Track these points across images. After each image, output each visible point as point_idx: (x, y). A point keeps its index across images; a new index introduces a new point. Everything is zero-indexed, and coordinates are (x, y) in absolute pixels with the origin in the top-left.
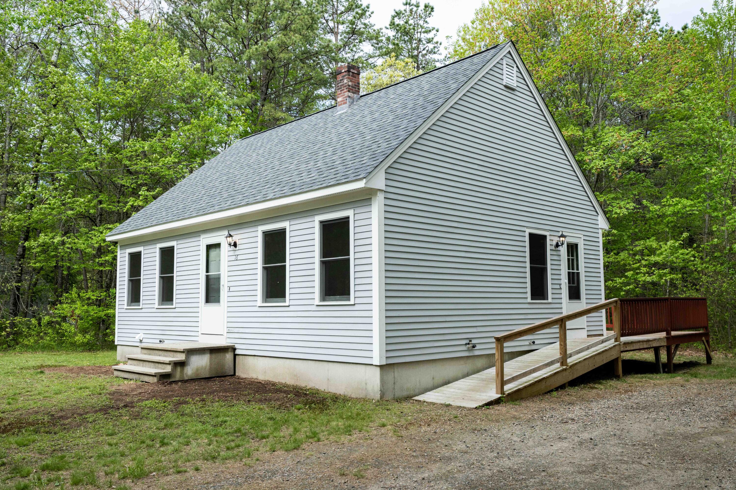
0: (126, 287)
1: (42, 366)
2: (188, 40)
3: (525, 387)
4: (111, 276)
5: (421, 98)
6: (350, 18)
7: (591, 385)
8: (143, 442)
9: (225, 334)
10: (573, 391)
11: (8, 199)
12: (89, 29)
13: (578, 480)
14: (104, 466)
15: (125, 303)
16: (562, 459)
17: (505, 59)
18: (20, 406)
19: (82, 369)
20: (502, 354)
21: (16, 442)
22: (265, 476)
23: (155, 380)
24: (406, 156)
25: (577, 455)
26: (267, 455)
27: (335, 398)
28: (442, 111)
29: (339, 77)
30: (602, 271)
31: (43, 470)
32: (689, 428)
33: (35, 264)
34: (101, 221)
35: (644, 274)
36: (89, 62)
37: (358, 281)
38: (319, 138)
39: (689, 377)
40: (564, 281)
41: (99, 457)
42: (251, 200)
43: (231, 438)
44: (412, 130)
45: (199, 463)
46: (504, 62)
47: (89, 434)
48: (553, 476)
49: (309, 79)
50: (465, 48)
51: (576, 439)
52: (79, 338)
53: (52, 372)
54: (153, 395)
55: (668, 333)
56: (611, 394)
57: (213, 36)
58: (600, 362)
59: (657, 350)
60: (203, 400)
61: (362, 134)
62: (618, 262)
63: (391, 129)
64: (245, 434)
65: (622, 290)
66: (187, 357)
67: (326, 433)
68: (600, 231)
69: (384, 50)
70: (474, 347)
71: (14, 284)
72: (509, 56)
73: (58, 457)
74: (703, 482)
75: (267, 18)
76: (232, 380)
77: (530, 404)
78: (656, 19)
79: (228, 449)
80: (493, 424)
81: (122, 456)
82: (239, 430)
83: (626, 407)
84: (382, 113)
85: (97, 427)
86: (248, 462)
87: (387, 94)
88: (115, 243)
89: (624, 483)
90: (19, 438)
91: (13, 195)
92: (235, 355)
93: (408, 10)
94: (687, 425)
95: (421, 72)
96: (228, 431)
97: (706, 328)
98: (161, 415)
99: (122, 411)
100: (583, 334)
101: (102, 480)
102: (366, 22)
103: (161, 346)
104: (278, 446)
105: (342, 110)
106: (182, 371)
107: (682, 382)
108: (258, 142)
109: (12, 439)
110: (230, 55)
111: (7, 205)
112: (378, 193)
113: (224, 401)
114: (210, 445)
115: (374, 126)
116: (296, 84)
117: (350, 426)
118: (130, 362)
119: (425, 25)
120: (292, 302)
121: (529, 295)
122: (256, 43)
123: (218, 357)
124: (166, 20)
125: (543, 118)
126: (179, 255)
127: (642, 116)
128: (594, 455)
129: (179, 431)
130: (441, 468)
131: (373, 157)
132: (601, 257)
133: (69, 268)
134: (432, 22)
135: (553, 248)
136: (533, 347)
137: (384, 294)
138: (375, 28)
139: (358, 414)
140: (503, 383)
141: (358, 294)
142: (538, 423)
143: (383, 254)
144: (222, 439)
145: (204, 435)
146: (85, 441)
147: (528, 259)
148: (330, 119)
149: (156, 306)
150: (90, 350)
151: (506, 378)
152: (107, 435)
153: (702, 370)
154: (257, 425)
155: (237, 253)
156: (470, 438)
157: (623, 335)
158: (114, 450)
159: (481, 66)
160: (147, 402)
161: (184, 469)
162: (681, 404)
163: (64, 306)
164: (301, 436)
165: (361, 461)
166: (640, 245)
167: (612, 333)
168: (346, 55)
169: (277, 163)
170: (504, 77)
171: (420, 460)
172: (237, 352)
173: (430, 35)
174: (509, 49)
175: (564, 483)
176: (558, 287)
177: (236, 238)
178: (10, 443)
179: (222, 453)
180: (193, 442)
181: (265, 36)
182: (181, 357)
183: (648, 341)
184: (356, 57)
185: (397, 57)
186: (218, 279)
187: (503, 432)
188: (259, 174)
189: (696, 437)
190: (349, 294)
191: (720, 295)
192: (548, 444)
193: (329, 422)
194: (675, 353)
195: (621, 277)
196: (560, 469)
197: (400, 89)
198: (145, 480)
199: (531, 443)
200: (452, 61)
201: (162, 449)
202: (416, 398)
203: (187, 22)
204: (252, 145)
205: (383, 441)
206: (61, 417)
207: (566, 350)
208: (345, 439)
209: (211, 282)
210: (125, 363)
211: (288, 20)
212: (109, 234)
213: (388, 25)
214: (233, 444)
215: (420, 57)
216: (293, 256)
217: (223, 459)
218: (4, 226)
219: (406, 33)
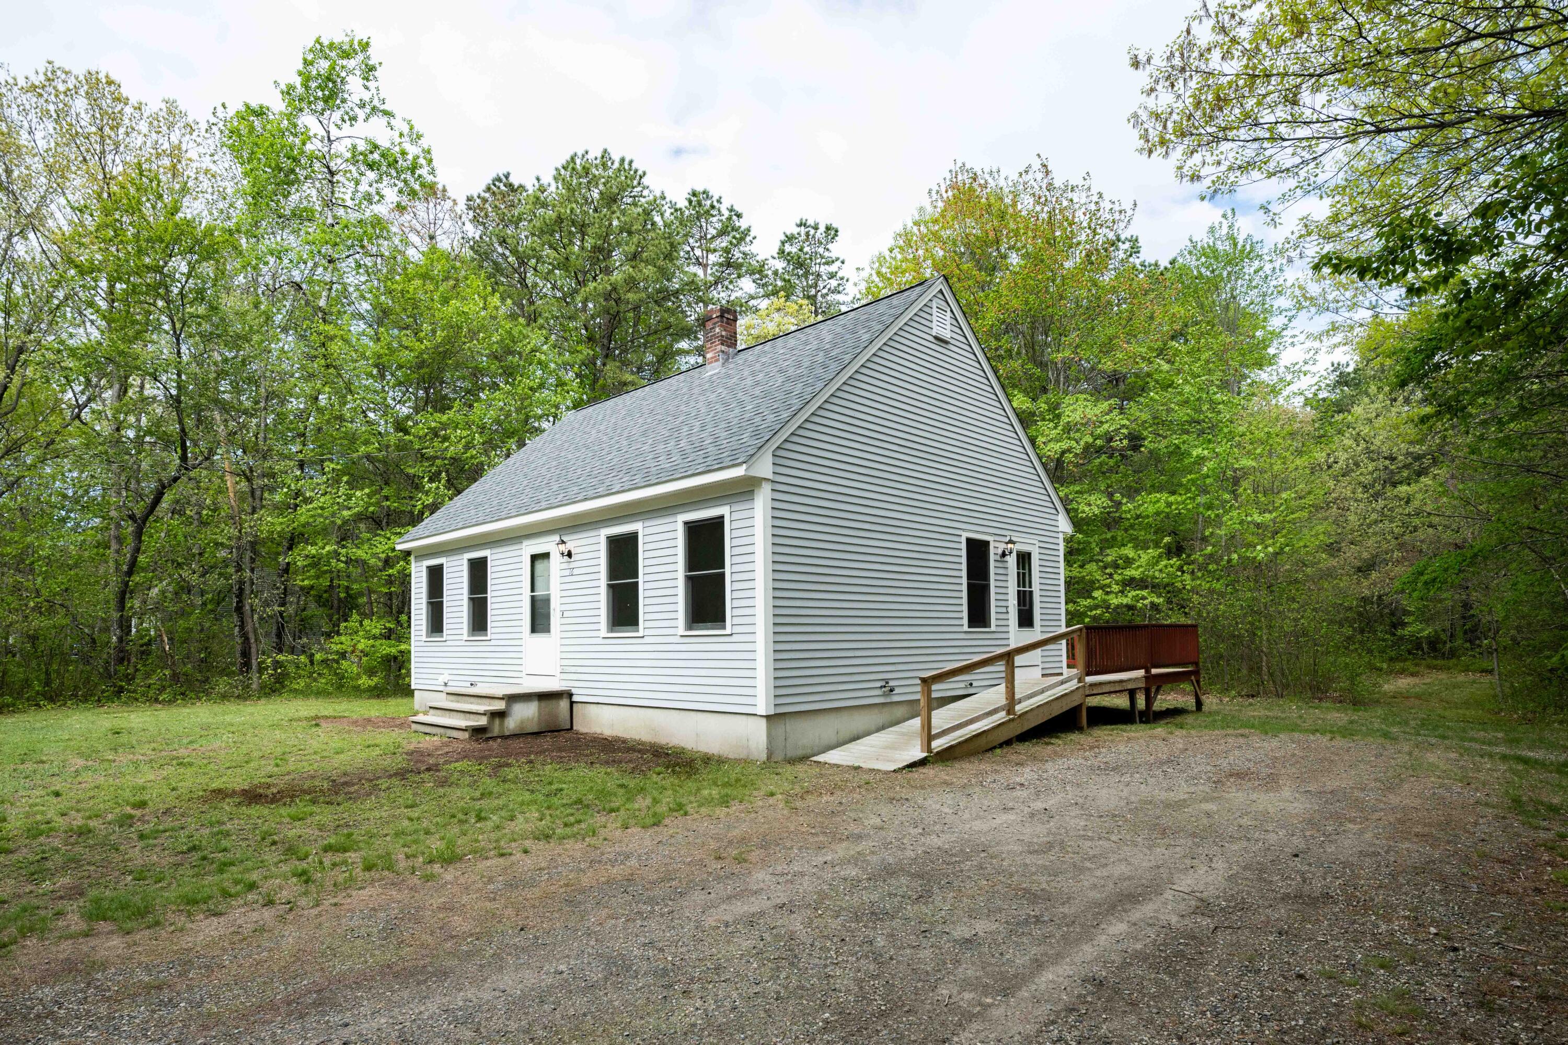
0: (424, 611)
1: (317, 717)
2: (502, 275)
3: (959, 743)
4: (404, 597)
5: (821, 354)
6: (724, 245)
7: (1046, 740)
8: (453, 816)
9: (558, 675)
10: (1022, 747)
11: (266, 495)
12: (368, 261)
13: (1028, 861)
14: (404, 846)
15: (424, 633)
16: (1007, 836)
17: (935, 300)
18: (292, 768)
19: (369, 720)
20: (930, 700)
21: (289, 816)
22: (616, 860)
23: (466, 735)
24: (801, 432)
25: (1028, 830)
26: (618, 833)
27: (707, 759)
28: (850, 371)
29: (709, 325)
30: (1062, 588)
31: (326, 851)
32: (1172, 794)
33: (303, 580)
34: (388, 524)
35: (1116, 594)
36: (369, 308)
37: (736, 603)
38: (682, 408)
39: (1173, 729)
40: (1013, 602)
41: (397, 835)
42: (591, 493)
43: (569, 811)
44: (809, 397)
45: (528, 843)
46: (934, 305)
47: (382, 806)
48: (995, 857)
49: (668, 328)
50: (881, 285)
51: (1026, 810)
52: (365, 682)
53: (330, 725)
54: (465, 755)
55: (1148, 671)
56: (1072, 750)
57: (535, 270)
58: (1057, 710)
59: (1132, 693)
60: (531, 762)
61: (741, 403)
62: (1083, 577)
63: (780, 396)
64: (588, 806)
65: (1087, 616)
66: (508, 705)
67: (695, 805)
68: (1061, 536)
69: (770, 288)
70: (891, 690)
71: (276, 608)
72: (940, 296)
73: (344, 835)
74: (1188, 862)
75: (609, 244)
76: (568, 735)
77: (966, 765)
78: (1135, 249)
79: (566, 825)
80: (917, 792)
81: (426, 834)
82: (579, 801)
83: (1091, 768)
84: (767, 374)
85: (392, 796)
86: (592, 842)
87: (774, 347)
88: (408, 553)
89: (1088, 864)
90: (293, 810)
91: (272, 490)
92: (572, 703)
93: (803, 233)
94: (1170, 789)
95: (820, 318)
96: (564, 801)
97: (1196, 664)
98: (475, 781)
99: (426, 776)
100: (1037, 673)
101: (402, 864)
102: (746, 249)
103: (472, 691)
104: (632, 822)
105: (713, 369)
106: (502, 724)
107: (1164, 734)
108: (598, 414)
109: (284, 811)
110: (559, 294)
111: (264, 502)
112: (764, 484)
113: (558, 763)
114: (541, 820)
115: (757, 392)
116: (648, 335)
117: (727, 795)
118: (432, 711)
119: (827, 254)
120: (647, 632)
121: (965, 621)
122: (594, 279)
123: (550, 705)
124: (472, 248)
125: (986, 382)
126: (494, 569)
127: (1117, 380)
128: (1050, 829)
129: (501, 802)
130: (848, 849)
131: (756, 434)
132: (1062, 571)
133: (347, 587)
134: (836, 249)
135: (998, 558)
136: (971, 691)
137: (771, 620)
138: (759, 258)
139: (738, 780)
140: (930, 738)
141: (737, 621)
142: (977, 789)
143: (771, 567)
144: (558, 812)
145: (533, 808)
146: (377, 814)
147: (964, 573)
148: (697, 382)
149: (465, 637)
150: (378, 696)
151: (934, 732)
152: (406, 807)
153: (1190, 719)
154: (603, 794)
155: (572, 565)
156: (886, 810)
157: (1088, 674)
158: (416, 826)
159: (903, 309)
160: (457, 764)
161: (509, 851)
162: (1162, 763)
163: (343, 638)
164: (662, 808)
165: (743, 840)
166: (1111, 555)
167: (1074, 671)
168: (720, 295)
169: (625, 443)
170: (934, 325)
171: (821, 838)
172: (575, 698)
173: (833, 268)
174: (941, 287)
175: (1010, 865)
176: (1004, 610)
177: (570, 546)
178: (281, 816)
179: (558, 831)
180: (519, 816)
181: (607, 268)
182: (500, 706)
183: (1121, 681)
184: (732, 298)
185: (787, 298)
186: (547, 601)
187: (930, 802)
188: (601, 458)
189: (1179, 805)
190: (724, 621)
191: (1215, 620)
192: (990, 817)
193: (698, 790)
194: (1155, 698)
195: (1085, 598)
196: (1005, 849)
197: (791, 341)
198: (458, 865)
199: (966, 816)
200: (864, 302)
201: (478, 825)
202: (815, 759)
203: (500, 250)
204: (591, 418)
205: (770, 813)
206: (345, 783)
207: (1013, 694)
208: (721, 812)
209: (538, 605)
210: (425, 713)
211: (638, 246)
212: (399, 540)
213: (775, 251)
214: (572, 819)
215: (819, 298)
216: (648, 570)
217: (560, 839)
218: (262, 532)
219: (800, 264)
